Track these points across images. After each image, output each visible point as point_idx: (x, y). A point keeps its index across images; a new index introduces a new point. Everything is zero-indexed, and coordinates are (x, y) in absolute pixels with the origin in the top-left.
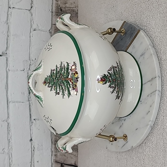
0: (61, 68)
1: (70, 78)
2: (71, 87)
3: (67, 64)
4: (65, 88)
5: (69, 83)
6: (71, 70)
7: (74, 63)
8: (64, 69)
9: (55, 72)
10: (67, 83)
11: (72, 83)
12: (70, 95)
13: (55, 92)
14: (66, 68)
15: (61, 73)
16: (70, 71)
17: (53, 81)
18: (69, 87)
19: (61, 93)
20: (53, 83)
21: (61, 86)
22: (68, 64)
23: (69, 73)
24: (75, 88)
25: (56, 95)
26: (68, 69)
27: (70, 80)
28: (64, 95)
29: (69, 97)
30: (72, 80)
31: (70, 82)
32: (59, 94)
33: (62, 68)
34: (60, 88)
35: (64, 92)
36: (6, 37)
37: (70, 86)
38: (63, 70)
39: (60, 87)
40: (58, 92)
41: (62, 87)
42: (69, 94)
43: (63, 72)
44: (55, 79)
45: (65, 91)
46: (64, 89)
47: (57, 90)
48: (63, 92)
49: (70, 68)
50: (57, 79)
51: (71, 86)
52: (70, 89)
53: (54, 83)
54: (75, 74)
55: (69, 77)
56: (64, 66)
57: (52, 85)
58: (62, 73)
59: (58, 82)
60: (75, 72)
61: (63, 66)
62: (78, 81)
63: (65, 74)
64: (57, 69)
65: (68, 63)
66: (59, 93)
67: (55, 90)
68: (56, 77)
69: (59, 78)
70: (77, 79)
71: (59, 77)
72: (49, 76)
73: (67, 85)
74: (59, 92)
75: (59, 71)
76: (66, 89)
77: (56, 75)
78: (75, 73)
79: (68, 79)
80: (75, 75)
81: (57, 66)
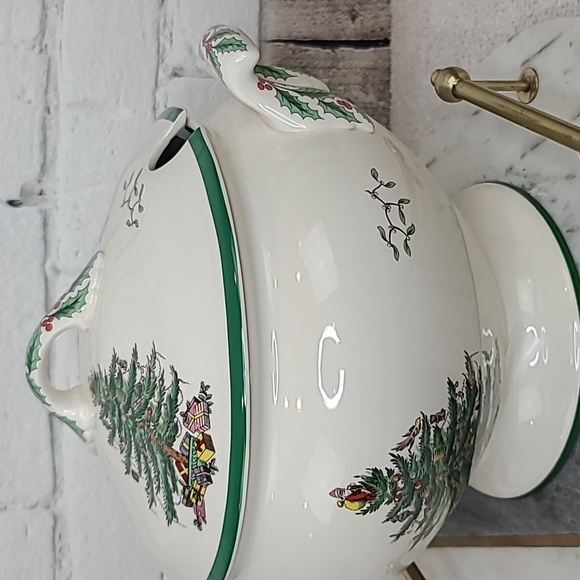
36: (38, 117)
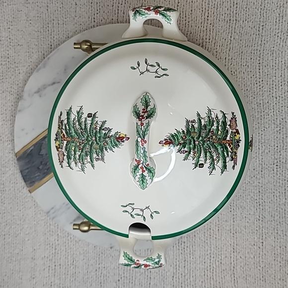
0: (210, 120)
1: (229, 140)
3: (222, 114)
4: (218, 157)
5: (226, 148)
6: (230, 125)
7: (233, 113)
9: (196, 126)
10: (223, 148)
14: (221, 121)
16: (229, 127)
17: (192, 143)
18: (226, 155)
19: (207, 165)
20: (191, 146)
21: (210, 152)
22: (224, 114)
23: (227, 131)
25: (195, 168)
26: (224, 123)
27: (229, 145)
28: (214, 168)
29: (222, 173)
31: (228, 147)
33: (213, 121)
34: (206, 157)
35: (216, 163)
37: (228, 154)
38: (215, 124)
39: (206, 155)
41: (211, 155)
42: (225, 167)
43: (214, 127)
44: (198, 138)
47: (200, 159)
48: (212, 163)
49: (229, 123)
50: (201, 138)
53: (195, 146)
55: (228, 138)
57: (190, 149)
58: (213, 129)
62: (239, 146)
63: (219, 132)
64: (200, 120)
65: (223, 112)
66: (203, 164)
68: (200, 136)
69: (205, 138)
70: (238, 142)
71: (207, 136)
73: (223, 152)
74: (203, 162)
76: (221, 158)
77: (200, 132)
78: (236, 132)
79: (225, 142)
80: (235, 136)
81: (198, 115)
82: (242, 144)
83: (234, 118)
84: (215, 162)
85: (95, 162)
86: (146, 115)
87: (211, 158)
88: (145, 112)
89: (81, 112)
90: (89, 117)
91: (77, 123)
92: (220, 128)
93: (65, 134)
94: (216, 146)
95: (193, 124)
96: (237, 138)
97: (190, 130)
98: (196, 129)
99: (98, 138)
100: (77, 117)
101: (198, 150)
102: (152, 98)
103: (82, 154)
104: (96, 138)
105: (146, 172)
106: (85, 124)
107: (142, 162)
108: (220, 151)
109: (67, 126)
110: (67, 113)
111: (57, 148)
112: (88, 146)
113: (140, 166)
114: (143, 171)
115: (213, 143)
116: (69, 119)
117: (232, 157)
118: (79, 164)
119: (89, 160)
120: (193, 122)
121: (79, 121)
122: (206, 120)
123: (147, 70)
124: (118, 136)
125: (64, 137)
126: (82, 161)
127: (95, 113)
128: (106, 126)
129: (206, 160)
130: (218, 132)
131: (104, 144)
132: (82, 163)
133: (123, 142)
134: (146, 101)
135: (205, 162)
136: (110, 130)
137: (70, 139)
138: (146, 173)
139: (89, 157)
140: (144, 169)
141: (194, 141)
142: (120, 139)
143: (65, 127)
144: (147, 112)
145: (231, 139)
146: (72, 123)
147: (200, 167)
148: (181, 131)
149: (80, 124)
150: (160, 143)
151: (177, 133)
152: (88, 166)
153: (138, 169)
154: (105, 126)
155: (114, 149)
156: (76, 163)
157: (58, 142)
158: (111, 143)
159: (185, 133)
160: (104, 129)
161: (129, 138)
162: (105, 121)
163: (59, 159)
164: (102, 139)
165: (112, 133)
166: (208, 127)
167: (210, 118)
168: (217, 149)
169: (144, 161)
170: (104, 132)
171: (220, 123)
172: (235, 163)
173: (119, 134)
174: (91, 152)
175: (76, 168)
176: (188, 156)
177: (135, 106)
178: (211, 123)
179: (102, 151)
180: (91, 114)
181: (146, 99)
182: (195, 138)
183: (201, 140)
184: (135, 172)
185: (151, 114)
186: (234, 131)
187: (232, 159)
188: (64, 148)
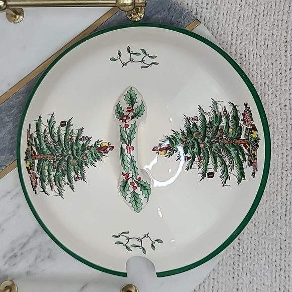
1: (244, 140)
2: (247, 159)
4: (232, 162)
5: (242, 150)
6: (243, 120)
7: (246, 105)
8: (227, 118)
9: (199, 124)
10: (237, 150)
11: (249, 150)
12: (243, 179)
13: (200, 171)
14: (231, 115)
15: (218, 127)
16: (242, 123)
17: (196, 146)
19: (218, 174)
21: (221, 157)
22: (235, 107)
23: (241, 128)
24: (253, 161)
25: (203, 178)
26: (236, 117)
27: (245, 145)
28: (228, 177)
29: (239, 182)
30: (249, 144)
31: (244, 148)
32: (212, 177)
33: (221, 117)
34: (216, 163)
35: (229, 171)
37: (244, 158)
38: (223, 119)
39: (215, 160)
40: (209, 171)
42: (242, 174)
43: (223, 124)
44: (203, 140)
45: (232, 168)
46: (227, 163)
47: (208, 166)
49: (241, 117)
50: (206, 140)
51: (247, 157)
52: (245, 164)
54: (253, 131)
55: (243, 137)
56: (225, 111)
57: (194, 154)
59: (211, 147)
60: (251, 127)
61: (220, 110)
62: (258, 146)
63: (231, 130)
65: (233, 104)
67: (202, 167)
68: (205, 136)
69: (212, 138)
70: (256, 141)
72: (183, 132)
73: (237, 155)
75: (210, 123)
76: (236, 163)
77: (205, 132)
78: (253, 128)
79: (239, 143)
80: (252, 133)
81: (201, 109)
82: (262, 143)
83: (248, 110)
84: (229, 168)
85: (74, 183)
86: (131, 114)
87: (223, 164)
88: (130, 111)
89: (52, 120)
90: (62, 125)
91: (49, 136)
92: (230, 124)
93: (35, 151)
94: (228, 148)
95: (195, 122)
96: (254, 136)
97: (192, 130)
98: (199, 128)
99: (75, 152)
100: (48, 128)
101: (204, 156)
102: (139, 93)
103: (58, 174)
104: (73, 152)
105: (139, 188)
106: (59, 136)
107: (131, 176)
108: (233, 155)
109: (37, 140)
110: (37, 123)
111: (28, 170)
112: (64, 163)
113: (130, 181)
114: (135, 188)
115: (224, 145)
116: (39, 131)
117: (250, 162)
118: (56, 187)
119: (67, 181)
120: (195, 120)
121: (50, 132)
122: (212, 116)
123: (131, 60)
124: (99, 146)
125: (35, 155)
126: (59, 183)
127: (70, 120)
128: (84, 134)
129: (216, 167)
130: (228, 130)
131: (83, 157)
132: (59, 185)
133: (107, 152)
134: (131, 98)
135: (216, 170)
136: (89, 139)
137: (41, 157)
138: (138, 191)
139: (66, 177)
140: (136, 185)
141: (198, 144)
142: (102, 149)
143: (35, 141)
144: (132, 110)
145: (247, 138)
146: (42, 136)
147: (209, 177)
148: (180, 132)
149: (52, 136)
150: (153, 150)
151: (174, 135)
152: (66, 188)
153: (127, 186)
154: (82, 135)
155: (96, 164)
156: (51, 187)
157: (28, 162)
158: (92, 155)
159: (186, 134)
160: (81, 139)
161: (113, 147)
162: (82, 129)
163: (32, 184)
164: (80, 152)
165: (92, 143)
166: (215, 125)
167: (217, 113)
168: (230, 152)
169: (134, 174)
170: (81, 142)
171: (230, 117)
172: (255, 169)
173: (100, 143)
174: (68, 170)
175: (52, 192)
176: (192, 163)
177: (118, 106)
178: (219, 119)
179: (81, 167)
180: (65, 122)
181: (131, 95)
182: (199, 140)
183: (207, 142)
184: (124, 190)
185: (138, 113)
186: (250, 127)
187: (251, 164)
188: (36, 169)
